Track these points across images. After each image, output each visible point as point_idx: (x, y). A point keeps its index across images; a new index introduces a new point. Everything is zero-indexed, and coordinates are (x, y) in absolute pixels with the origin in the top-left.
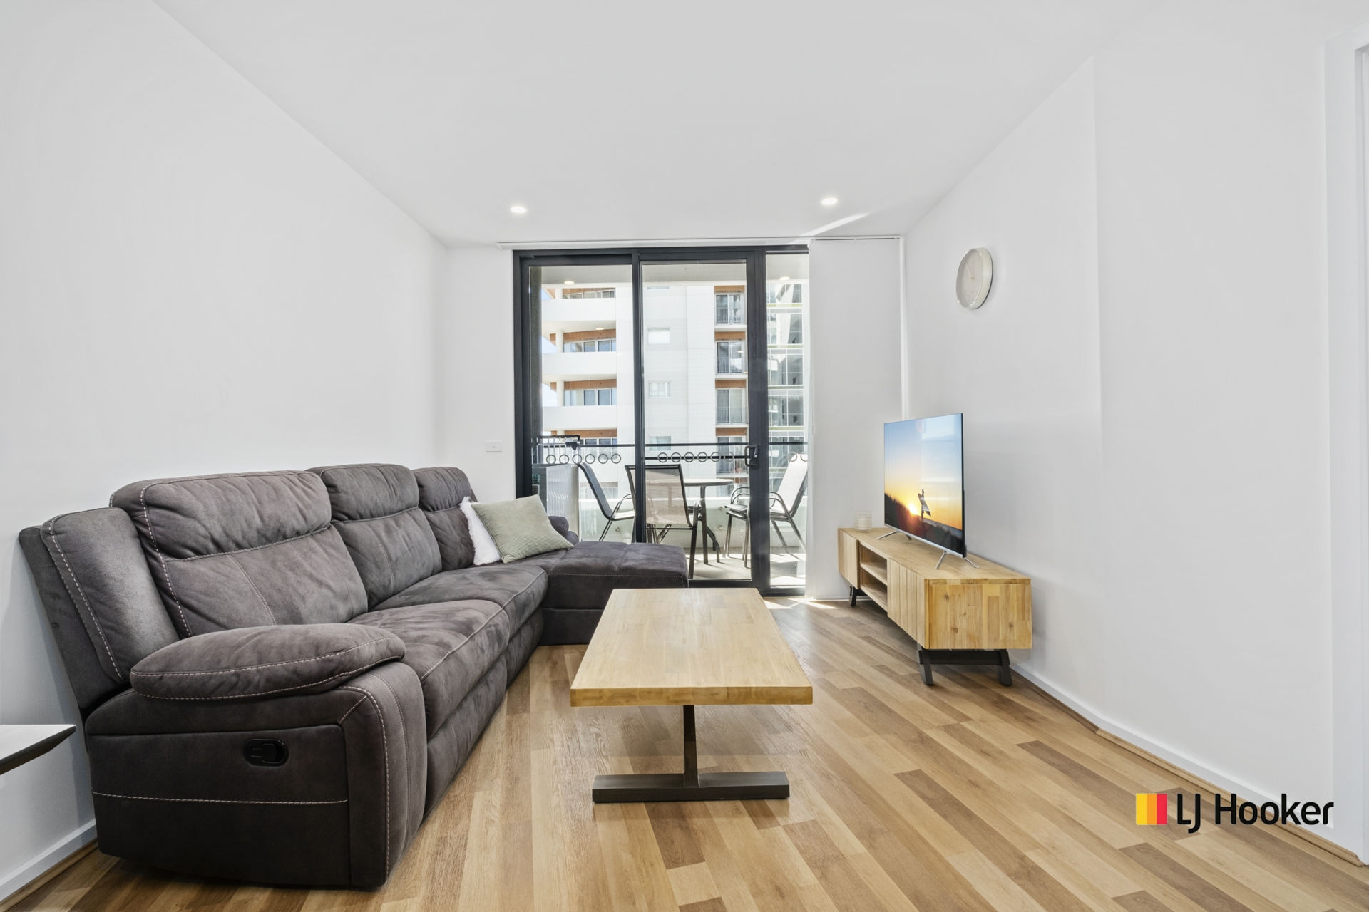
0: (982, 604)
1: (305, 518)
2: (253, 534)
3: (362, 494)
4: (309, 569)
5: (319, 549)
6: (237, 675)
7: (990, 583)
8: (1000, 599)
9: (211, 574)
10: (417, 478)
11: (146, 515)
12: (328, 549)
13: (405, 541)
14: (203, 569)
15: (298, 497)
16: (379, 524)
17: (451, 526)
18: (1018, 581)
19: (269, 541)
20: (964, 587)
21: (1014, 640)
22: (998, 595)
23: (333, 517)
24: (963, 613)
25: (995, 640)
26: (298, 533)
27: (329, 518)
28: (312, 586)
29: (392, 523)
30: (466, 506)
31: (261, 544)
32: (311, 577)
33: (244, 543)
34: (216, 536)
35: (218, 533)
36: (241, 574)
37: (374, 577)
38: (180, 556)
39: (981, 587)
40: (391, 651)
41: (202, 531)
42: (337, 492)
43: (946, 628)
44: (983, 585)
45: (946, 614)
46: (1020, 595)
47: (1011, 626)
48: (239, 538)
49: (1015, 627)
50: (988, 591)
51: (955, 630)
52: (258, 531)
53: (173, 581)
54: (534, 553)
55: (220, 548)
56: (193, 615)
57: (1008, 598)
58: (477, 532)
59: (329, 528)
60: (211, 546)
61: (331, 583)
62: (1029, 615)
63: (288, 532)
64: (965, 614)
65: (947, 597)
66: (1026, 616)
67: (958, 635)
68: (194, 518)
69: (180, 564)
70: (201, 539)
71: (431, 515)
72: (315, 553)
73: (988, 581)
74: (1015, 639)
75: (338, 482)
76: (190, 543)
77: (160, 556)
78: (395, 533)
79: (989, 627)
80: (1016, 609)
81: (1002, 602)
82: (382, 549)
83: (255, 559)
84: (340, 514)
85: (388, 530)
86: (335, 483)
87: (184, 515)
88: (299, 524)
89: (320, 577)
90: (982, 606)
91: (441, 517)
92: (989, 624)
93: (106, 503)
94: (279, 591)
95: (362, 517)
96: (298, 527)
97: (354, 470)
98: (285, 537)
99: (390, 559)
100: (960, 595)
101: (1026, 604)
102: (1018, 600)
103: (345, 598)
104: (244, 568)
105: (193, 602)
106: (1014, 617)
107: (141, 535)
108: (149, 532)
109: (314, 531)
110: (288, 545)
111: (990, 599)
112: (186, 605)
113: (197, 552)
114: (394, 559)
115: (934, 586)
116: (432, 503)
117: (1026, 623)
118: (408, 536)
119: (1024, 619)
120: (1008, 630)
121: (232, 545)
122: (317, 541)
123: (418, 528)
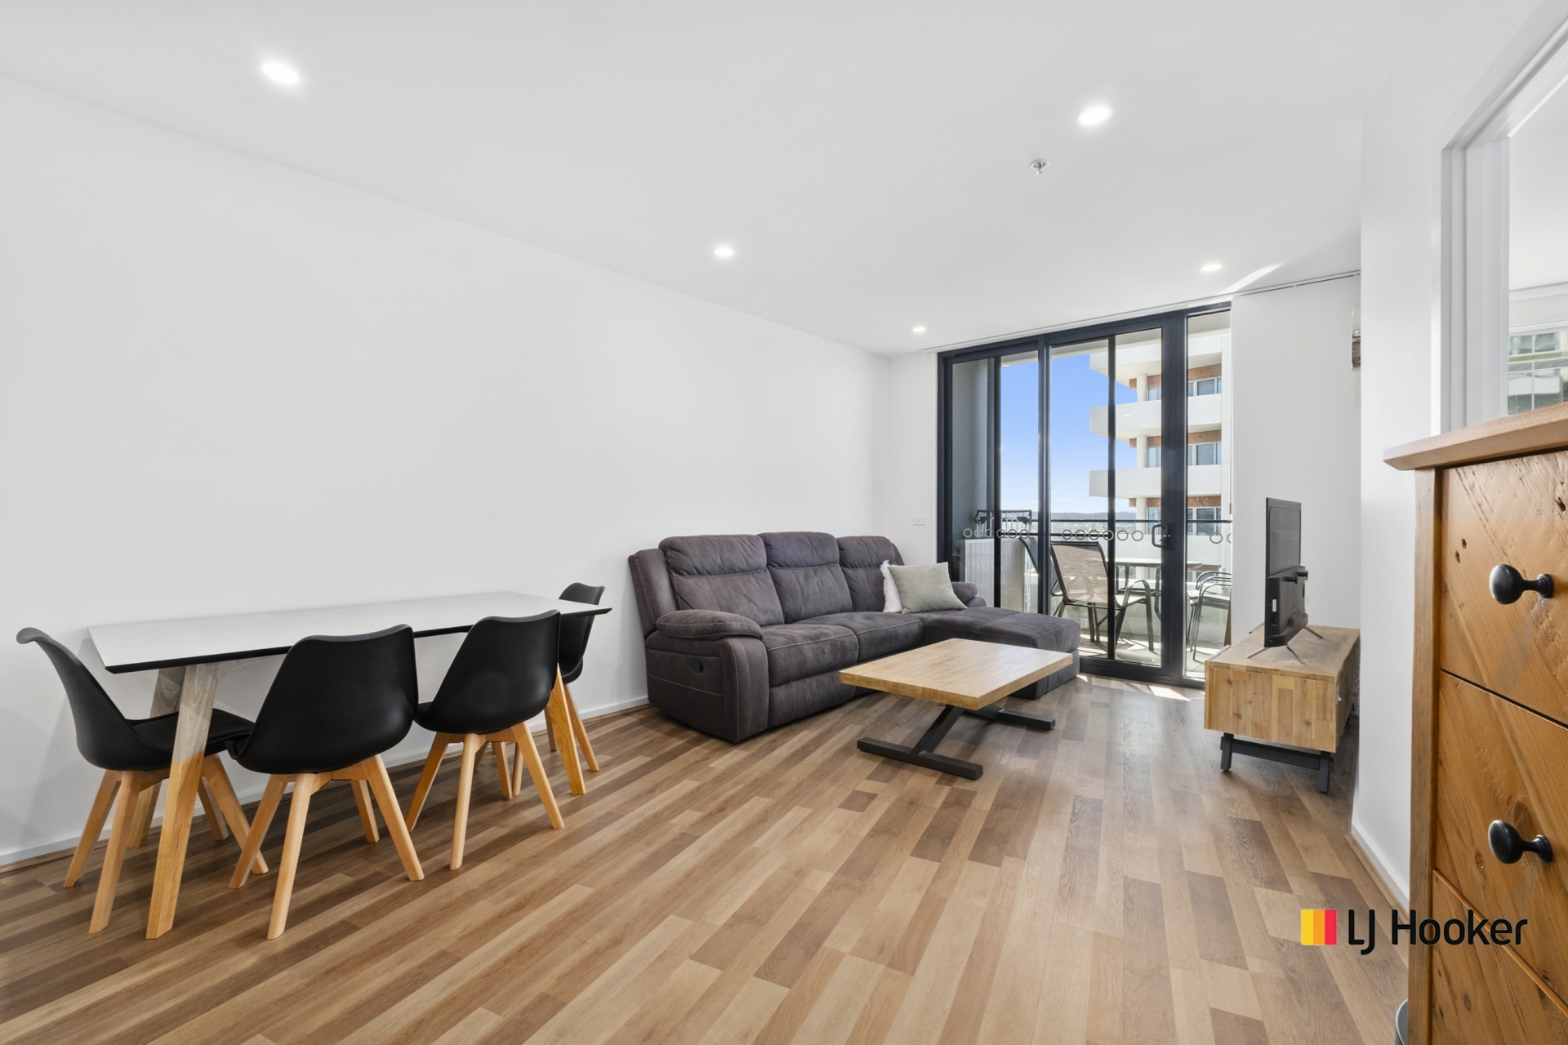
0: (1271, 694)
1: (747, 562)
2: (716, 568)
3: (789, 553)
4: (745, 591)
5: (755, 582)
6: (687, 627)
7: (1282, 675)
8: (1294, 693)
9: (693, 584)
10: (838, 544)
11: (669, 553)
12: (761, 583)
13: (818, 585)
14: (690, 582)
15: (746, 552)
16: (801, 573)
17: (866, 581)
18: (1318, 677)
19: (725, 573)
20: (1250, 675)
21: (1311, 740)
22: (1292, 688)
23: (768, 564)
24: (1248, 700)
25: (1287, 735)
26: (743, 571)
27: (765, 564)
28: (744, 600)
29: (812, 573)
30: (885, 567)
31: (720, 573)
32: (745, 596)
33: (712, 572)
34: (697, 567)
35: (698, 565)
36: (707, 587)
37: (790, 605)
38: (682, 575)
39: (1271, 677)
40: (751, 631)
41: (690, 562)
42: (772, 549)
43: (1228, 713)
44: (1274, 676)
45: (1229, 699)
46: (1321, 693)
47: (1308, 724)
48: (709, 569)
49: (1313, 726)
50: (1278, 682)
51: (1238, 716)
52: (719, 567)
53: (678, 585)
54: (928, 609)
55: (700, 573)
56: (684, 603)
57: (1304, 694)
58: (890, 589)
59: (765, 571)
60: (695, 571)
61: (757, 602)
62: (1332, 716)
63: (737, 570)
64: (1251, 702)
65: (1230, 682)
66: (1328, 717)
67: (1242, 722)
68: (688, 556)
69: (681, 578)
70: (691, 568)
71: (849, 571)
72: (751, 583)
73: (1279, 673)
74: (1313, 738)
75: (773, 543)
76: (685, 568)
77: (673, 573)
78: (811, 579)
79: (1279, 720)
80: (1314, 706)
81: (1296, 696)
82: (799, 589)
83: (718, 581)
84: (771, 563)
85: (807, 577)
86: (770, 543)
87: (683, 554)
88: (744, 565)
89: (751, 597)
90: (1271, 696)
91: (860, 574)
92: (1279, 717)
93: (657, 547)
94: (725, 599)
95: (788, 566)
96: (743, 568)
97: (787, 536)
98: (735, 572)
99: (803, 595)
100: (1245, 682)
101: (1329, 704)
102: (1317, 697)
103: (766, 612)
104: (710, 584)
105: (684, 597)
106: (1312, 715)
107: (667, 563)
108: (670, 561)
109: (753, 570)
110: (737, 577)
111: (1281, 691)
112: (682, 598)
113: (689, 574)
114: (806, 595)
115: (1215, 669)
116: (851, 562)
117: (1328, 724)
118: (822, 582)
119: (1325, 718)
120: (1304, 727)
121: (706, 573)
122: (754, 577)
123: (832, 578)
